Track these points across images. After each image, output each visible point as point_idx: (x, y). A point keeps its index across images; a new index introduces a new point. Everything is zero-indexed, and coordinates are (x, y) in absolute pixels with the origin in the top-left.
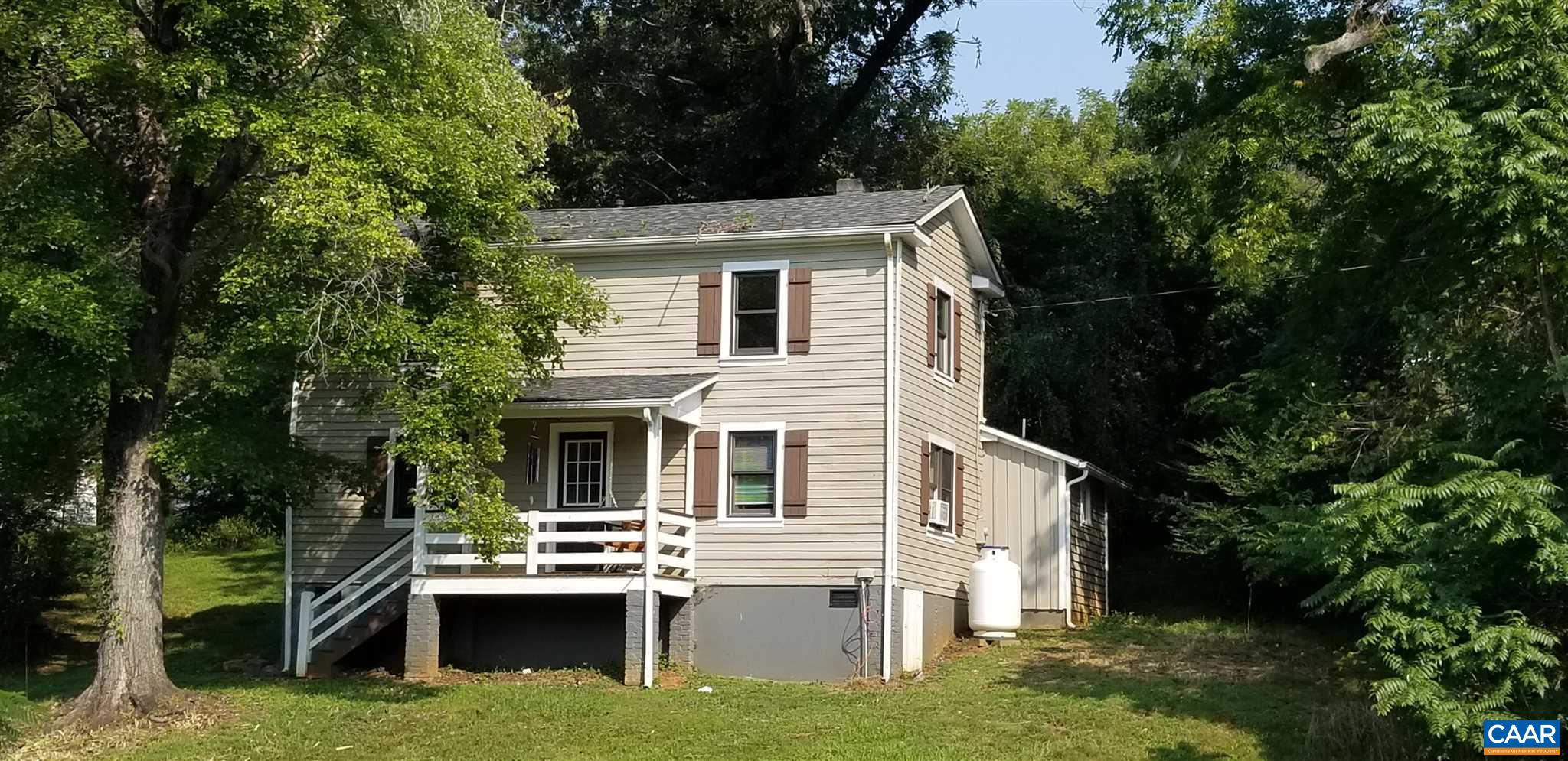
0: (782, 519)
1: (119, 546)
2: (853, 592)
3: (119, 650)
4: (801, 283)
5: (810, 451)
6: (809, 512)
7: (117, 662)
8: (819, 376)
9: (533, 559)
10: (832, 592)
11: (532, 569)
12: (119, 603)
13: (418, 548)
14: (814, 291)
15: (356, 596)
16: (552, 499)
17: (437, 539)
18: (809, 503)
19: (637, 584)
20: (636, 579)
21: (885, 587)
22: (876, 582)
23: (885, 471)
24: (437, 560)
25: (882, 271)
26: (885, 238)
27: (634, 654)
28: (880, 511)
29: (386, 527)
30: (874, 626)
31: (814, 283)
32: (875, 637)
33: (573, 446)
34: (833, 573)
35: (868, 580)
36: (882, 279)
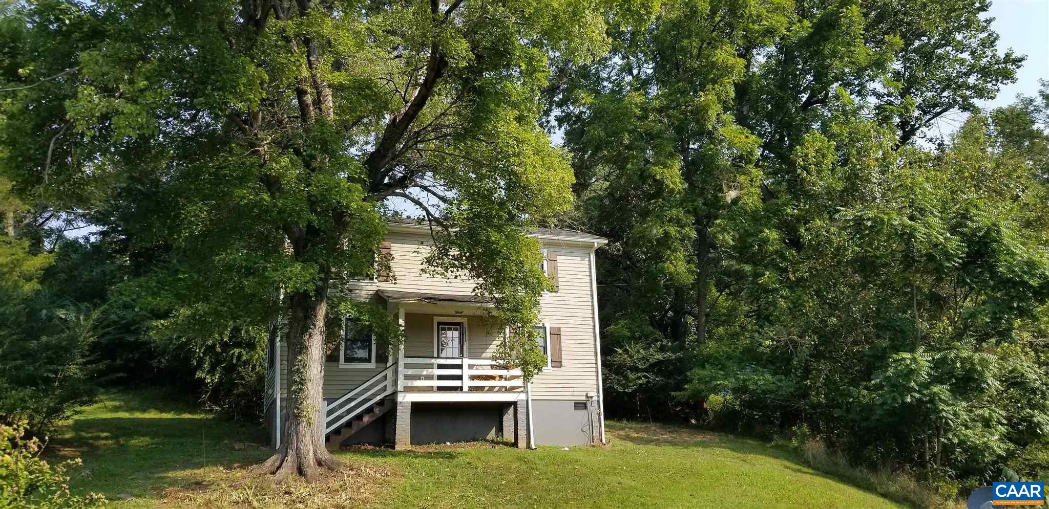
0: (551, 368)
1: (310, 366)
2: (584, 403)
3: (308, 431)
4: (552, 261)
5: (562, 337)
6: (563, 365)
7: (307, 438)
8: (563, 303)
9: (467, 383)
10: (575, 403)
11: (465, 389)
12: (309, 401)
13: (401, 376)
14: (559, 265)
15: (353, 404)
16: (435, 355)
17: (410, 372)
18: (563, 361)
19: (522, 397)
20: (522, 394)
21: (599, 401)
22: (595, 398)
23: (596, 348)
24: (410, 383)
25: (587, 259)
26: (596, 245)
27: (522, 433)
28: (594, 366)
29: (340, 366)
30: (595, 419)
31: (558, 261)
32: (596, 424)
33: (443, 329)
34: (575, 394)
35: (592, 397)
36: (587, 263)
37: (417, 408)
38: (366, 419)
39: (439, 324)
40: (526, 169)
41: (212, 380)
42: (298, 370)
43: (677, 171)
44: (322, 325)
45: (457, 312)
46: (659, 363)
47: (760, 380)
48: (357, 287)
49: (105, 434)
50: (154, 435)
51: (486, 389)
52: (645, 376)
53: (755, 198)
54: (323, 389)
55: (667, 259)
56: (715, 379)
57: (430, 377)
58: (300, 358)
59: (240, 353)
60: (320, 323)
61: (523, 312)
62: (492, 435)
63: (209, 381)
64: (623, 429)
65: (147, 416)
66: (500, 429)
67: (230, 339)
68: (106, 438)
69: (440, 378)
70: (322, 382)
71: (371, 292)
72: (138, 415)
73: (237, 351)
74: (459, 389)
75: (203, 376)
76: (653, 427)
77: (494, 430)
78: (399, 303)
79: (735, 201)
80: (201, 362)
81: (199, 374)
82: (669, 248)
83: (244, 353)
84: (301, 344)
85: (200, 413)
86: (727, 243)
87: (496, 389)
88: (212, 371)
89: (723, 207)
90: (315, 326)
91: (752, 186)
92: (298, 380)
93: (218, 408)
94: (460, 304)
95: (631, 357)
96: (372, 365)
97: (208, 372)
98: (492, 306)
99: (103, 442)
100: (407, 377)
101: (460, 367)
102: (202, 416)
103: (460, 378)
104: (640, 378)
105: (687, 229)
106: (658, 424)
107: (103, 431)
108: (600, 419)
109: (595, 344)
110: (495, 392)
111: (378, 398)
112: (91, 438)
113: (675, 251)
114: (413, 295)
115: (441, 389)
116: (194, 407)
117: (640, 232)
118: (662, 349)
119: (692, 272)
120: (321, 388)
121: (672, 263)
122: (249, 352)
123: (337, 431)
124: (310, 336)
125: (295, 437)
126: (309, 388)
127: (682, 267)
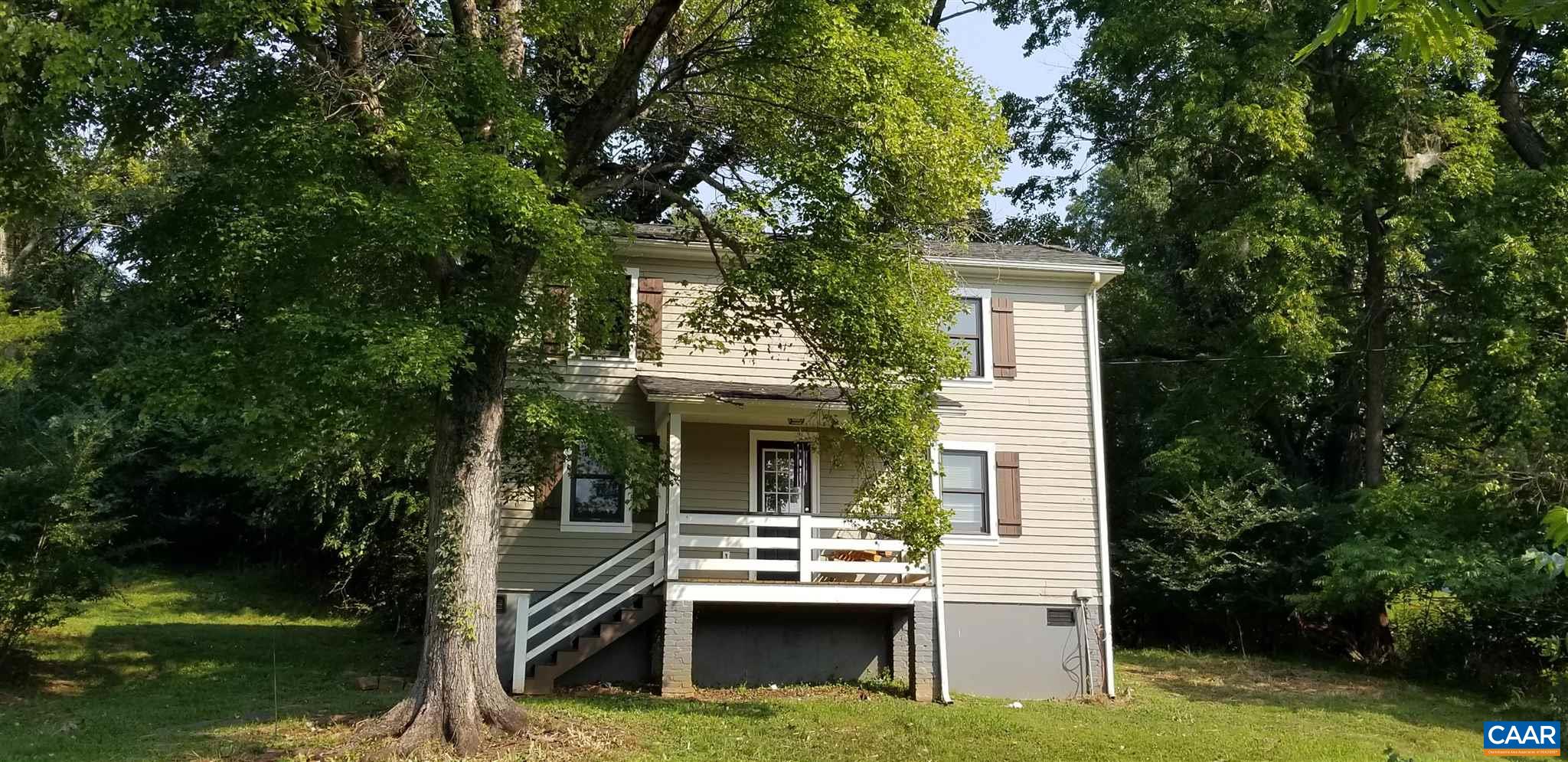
0: (998, 537)
1: (469, 527)
2: (1069, 611)
3: (466, 655)
4: (1003, 313)
5: (1022, 473)
6: (1024, 531)
7: (464, 669)
8: (1025, 401)
9: (808, 567)
10: (1049, 611)
11: (805, 577)
12: (467, 596)
13: (674, 550)
14: (1016, 321)
15: (581, 603)
16: (753, 508)
17: (693, 542)
18: (1024, 523)
19: (925, 595)
20: (923, 590)
21: (1101, 607)
22: (1094, 601)
23: (1096, 496)
24: (693, 565)
25: (1080, 308)
26: (1097, 278)
27: (924, 669)
28: (1093, 533)
29: (562, 530)
30: (1093, 645)
31: (1015, 313)
32: (1095, 656)
33: (771, 456)
34: (1049, 591)
35: (1086, 599)
36: (1080, 315)
37: (706, 614)
38: (608, 634)
39: (762, 444)
40: (882, 127)
41: (353, 553)
42: (446, 534)
43: (1296, 112)
44: (492, 448)
45: (791, 421)
46: (1263, 528)
47: (1469, 568)
48: (595, 372)
49: (144, 654)
50: (221, 657)
51: (858, 579)
52: (1229, 557)
53: (1479, 166)
54: (498, 573)
55: (1277, 306)
56: (1377, 564)
57: (742, 554)
58: (447, 512)
59: (403, 500)
60: (489, 441)
61: (897, 421)
62: (871, 672)
63: (347, 554)
64: (1175, 666)
65: (234, 620)
66: (888, 661)
67: (385, 475)
68: (139, 662)
69: (764, 554)
70: (494, 559)
71: (626, 382)
72: (223, 620)
73: (398, 496)
74: (793, 578)
75: (336, 544)
76: (1243, 663)
77: (875, 661)
78: (671, 402)
79: (1430, 175)
80: (332, 518)
81: (331, 542)
82: (1283, 282)
83: (412, 500)
84: (448, 484)
85: (334, 617)
86: (1414, 268)
87: (879, 579)
88: (352, 536)
89: (1407, 188)
90: (478, 451)
91: (1472, 140)
92: (445, 555)
93: (365, 607)
94: (793, 404)
95: (1201, 516)
96: (626, 527)
97: (346, 538)
98: (843, 407)
99: (131, 669)
100: (685, 552)
101: (794, 533)
102: (339, 622)
103: (793, 555)
104: (1218, 561)
105: (1324, 239)
106: (1258, 659)
107: (138, 648)
108: (1103, 646)
109: (1095, 489)
110: (877, 585)
111: (632, 592)
112: (113, 661)
113: (1295, 287)
114: (699, 386)
115: (764, 577)
116: (322, 606)
117: (1215, 247)
118: (1272, 499)
119: (1336, 335)
120: (491, 571)
121: (1285, 314)
122: (421, 498)
123: (552, 656)
124: (469, 469)
125: (440, 666)
126: (468, 571)
127: (1310, 325)
